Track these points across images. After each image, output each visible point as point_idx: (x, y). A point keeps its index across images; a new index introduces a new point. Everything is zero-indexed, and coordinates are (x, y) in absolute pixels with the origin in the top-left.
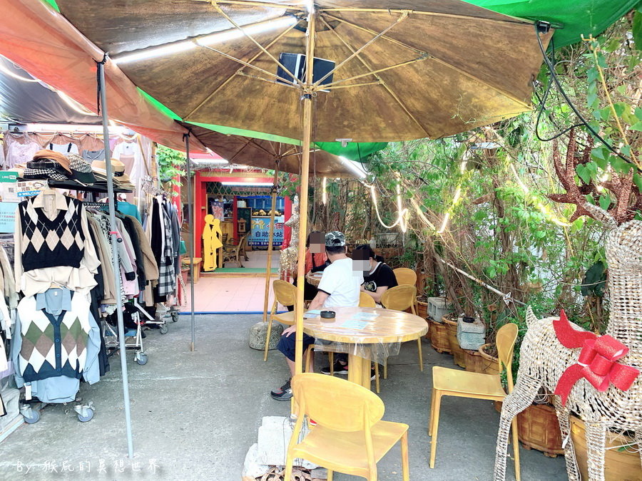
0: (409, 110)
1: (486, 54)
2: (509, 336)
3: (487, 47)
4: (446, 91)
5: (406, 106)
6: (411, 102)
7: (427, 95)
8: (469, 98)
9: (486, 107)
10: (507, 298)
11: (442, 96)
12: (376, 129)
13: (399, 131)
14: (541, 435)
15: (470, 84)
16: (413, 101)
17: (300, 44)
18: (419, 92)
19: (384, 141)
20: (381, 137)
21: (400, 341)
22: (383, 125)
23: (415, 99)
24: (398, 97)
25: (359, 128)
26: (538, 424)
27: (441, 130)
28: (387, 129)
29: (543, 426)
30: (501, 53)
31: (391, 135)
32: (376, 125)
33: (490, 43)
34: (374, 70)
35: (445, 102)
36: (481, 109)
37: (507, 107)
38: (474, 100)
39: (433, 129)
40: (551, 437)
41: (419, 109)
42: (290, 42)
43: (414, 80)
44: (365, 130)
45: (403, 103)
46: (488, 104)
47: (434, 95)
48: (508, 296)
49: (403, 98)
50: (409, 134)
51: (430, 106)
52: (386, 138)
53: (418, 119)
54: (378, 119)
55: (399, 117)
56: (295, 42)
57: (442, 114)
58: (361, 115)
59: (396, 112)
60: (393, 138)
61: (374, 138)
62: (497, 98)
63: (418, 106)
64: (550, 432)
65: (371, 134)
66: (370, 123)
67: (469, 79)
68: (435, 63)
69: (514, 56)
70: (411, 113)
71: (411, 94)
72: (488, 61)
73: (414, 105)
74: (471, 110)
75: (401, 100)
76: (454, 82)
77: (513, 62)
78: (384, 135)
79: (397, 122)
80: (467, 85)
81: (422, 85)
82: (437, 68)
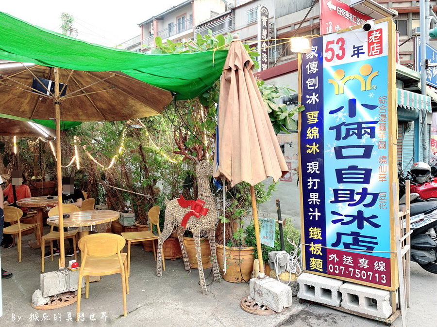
0: (97, 107)
1: (147, 95)
2: (155, 212)
3: (148, 93)
4: (120, 102)
5: (96, 106)
6: (99, 104)
7: (110, 102)
8: (132, 107)
9: (139, 111)
10: (148, 196)
11: (118, 104)
12: (77, 115)
13: (89, 117)
14: (170, 252)
15: (133, 101)
16: (101, 104)
17: (43, 71)
18: (106, 101)
19: (80, 121)
20: (79, 119)
21: (111, 221)
22: (81, 113)
23: (103, 103)
24: (93, 101)
25: (66, 114)
26: (169, 247)
27: (113, 118)
28: (83, 115)
29: (170, 247)
30: (154, 96)
31: (85, 118)
32: (77, 113)
33: (150, 92)
34: (82, 88)
35: (119, 107)
36: (137, 111)
37: (149, 112)
38: (134, 108)
39: (108, 117)
40: (173, 251)
41: (104, 108)
42: (38, 70)
43: (105, 95)
44: (70, 115)
45: (95, 104)
46: (140, 110)
47: (114, 103)
48: (149, 195)
49: (95, 102)
50: (95, 118)
51: (110, 107)
52: (82, 119)
53: (101, 112)
54: (79, 110)
55: (91, 110)
56: (40, 71)
57: (116, 111)
58: (69, 108)
59: (89, 107)
60: (86, 120)
61: (74, 119)
62: (145, 108)
63: (104, 106)
64: (173, 250)
65: (73, 117)
66: (73, 112)
67: (133, 99)
68: (118, 90)
69: (159, 98)
70: (98, 108)
71: (101, 100)
72: (147, 97)
73: (101, 106)
74: (132, 112)
75: (94, 103)
76: (126, 100)
77: (158, 100)
78: (81, 118)
79: (89, 112)
80: (131, 101)
81: (109, 99)
82: (118, 92)
